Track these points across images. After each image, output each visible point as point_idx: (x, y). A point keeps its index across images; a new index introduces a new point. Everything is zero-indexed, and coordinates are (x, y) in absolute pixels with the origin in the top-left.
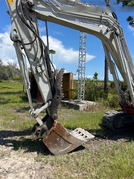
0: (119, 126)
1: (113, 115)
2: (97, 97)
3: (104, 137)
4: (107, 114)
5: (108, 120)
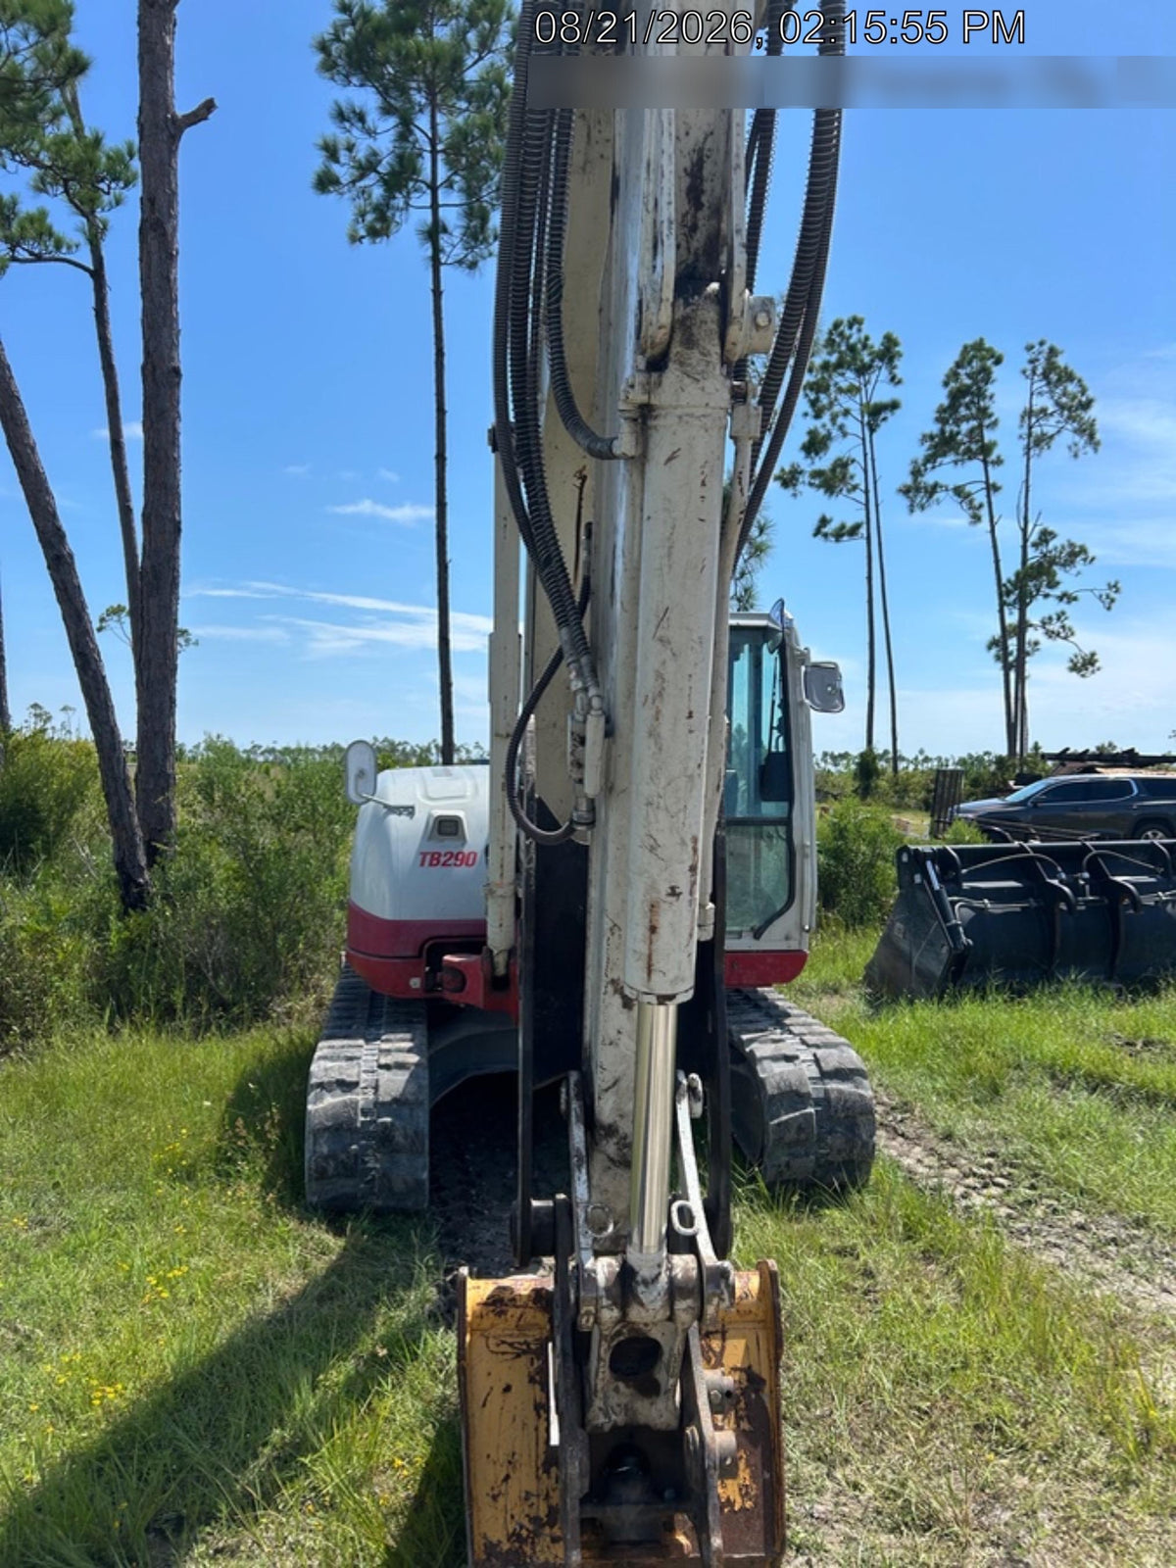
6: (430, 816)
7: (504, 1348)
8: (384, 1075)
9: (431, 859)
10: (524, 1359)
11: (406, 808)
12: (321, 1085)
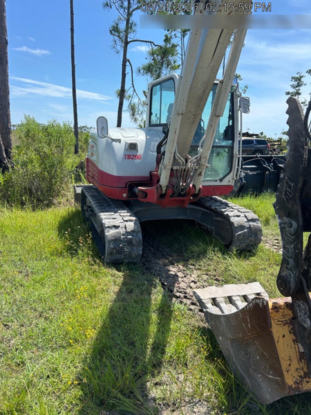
6: (126, 143)
7: (280, 323)
8: (127, 224)
9: (128, 157)
10: (287, 326)
11: (118, 140)
12: (108, 227)
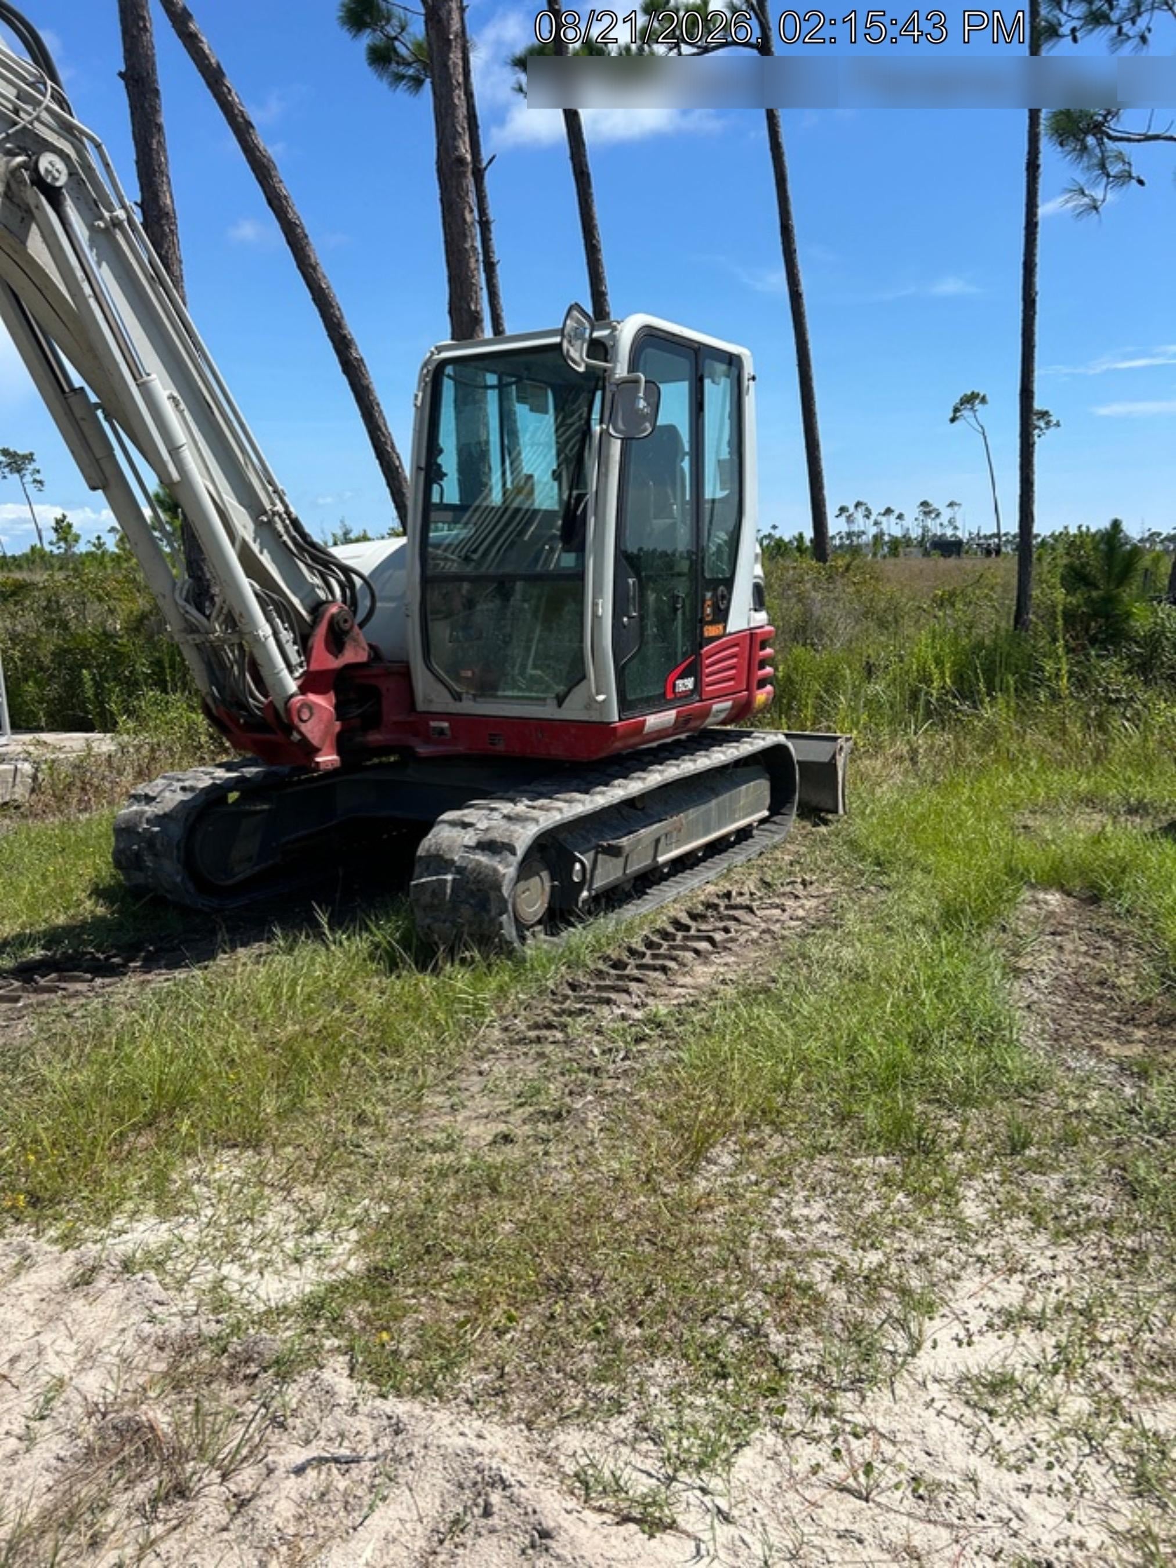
0: (243, 872)
1: (181, 797)
2: (131, 686)
3: (115, 960)
4: (146, 796)
5: (150, 840)
